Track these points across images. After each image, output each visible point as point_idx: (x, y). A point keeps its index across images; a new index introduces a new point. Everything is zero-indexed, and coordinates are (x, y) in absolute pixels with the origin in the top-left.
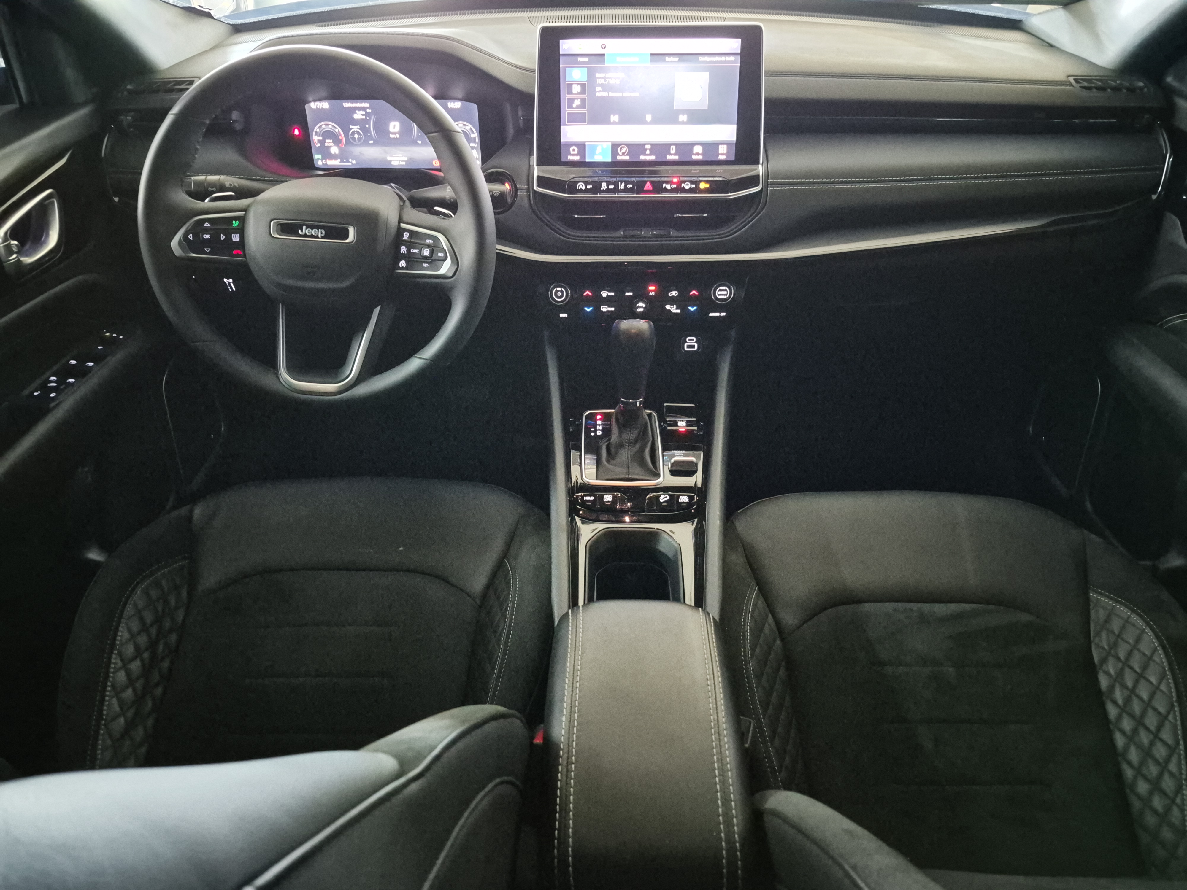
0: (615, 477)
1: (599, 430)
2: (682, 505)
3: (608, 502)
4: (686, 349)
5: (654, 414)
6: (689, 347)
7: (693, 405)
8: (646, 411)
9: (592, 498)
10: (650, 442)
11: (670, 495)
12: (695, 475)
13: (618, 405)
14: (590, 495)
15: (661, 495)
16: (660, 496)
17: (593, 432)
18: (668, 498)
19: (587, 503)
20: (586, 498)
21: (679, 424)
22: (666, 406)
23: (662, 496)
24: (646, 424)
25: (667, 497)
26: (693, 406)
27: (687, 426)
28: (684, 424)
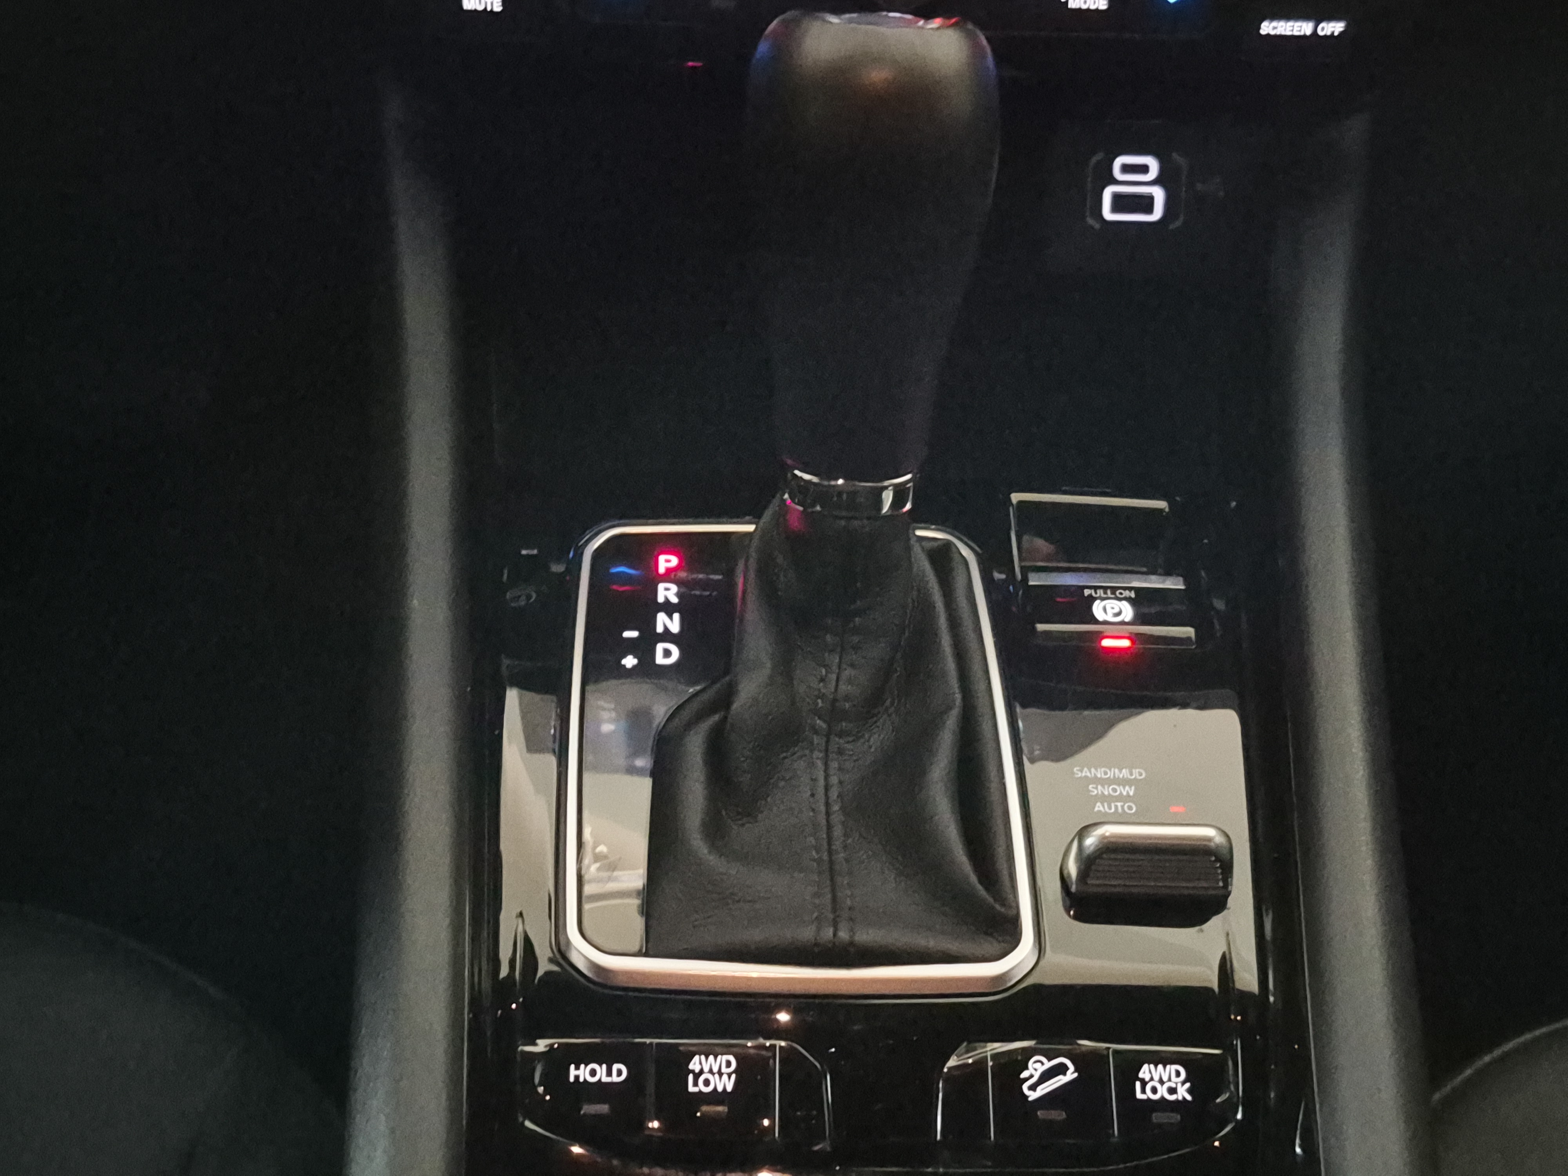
0: (756, 936)
1: (667, 636)
2: (1157, 1117)
3: (716, 1097)
4: (1108, 214)
5: (965, 552)
6: (1121, 203)
7: (1162, 504)
8: (919, 533)
9: (619, 1073)
10: (952, 721)
11: (1081, 1060)
12: (1215, 922)
13: (776, 501)
14: (606, 1057)
15: (1028, 1054)
16: (1021, 1061)
17: (631, 647)
18: (1071, 1075)
19: (589, 1109)
20: (581, 1073)
21: (1098, 610)
22: (1021, 503)
23: (1036, 1067)
24: (925, 607)
25: (1061, 1069)
26: (1161, 511)
27: (1140, 619)
28: (1128, 612)
